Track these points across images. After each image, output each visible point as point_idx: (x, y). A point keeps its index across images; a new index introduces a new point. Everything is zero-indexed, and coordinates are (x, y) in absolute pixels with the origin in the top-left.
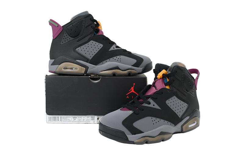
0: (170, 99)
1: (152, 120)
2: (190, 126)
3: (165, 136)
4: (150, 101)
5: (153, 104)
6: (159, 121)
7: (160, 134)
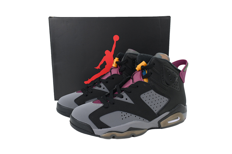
0: (146, 93)
1: (122, 114)
2: (169, 122)
3: (136, 132)
4: (123, 95)
5: (126, 98)
6: (130, 116)
7: (128, 130)
